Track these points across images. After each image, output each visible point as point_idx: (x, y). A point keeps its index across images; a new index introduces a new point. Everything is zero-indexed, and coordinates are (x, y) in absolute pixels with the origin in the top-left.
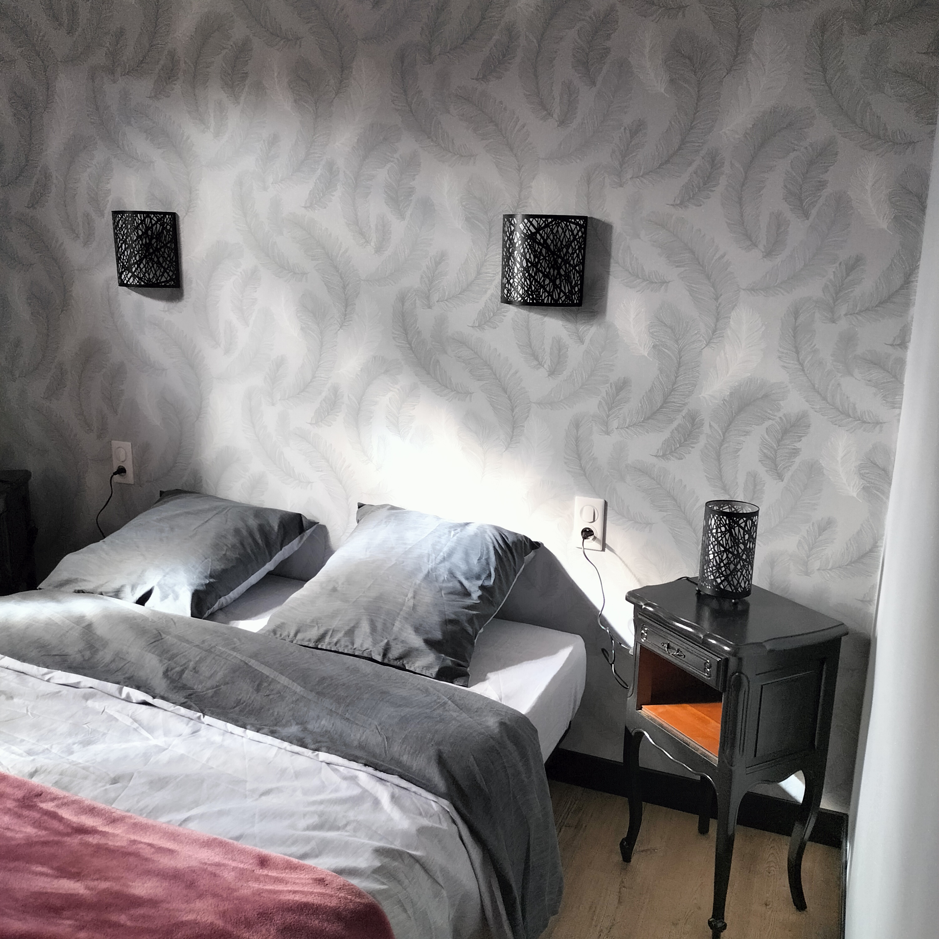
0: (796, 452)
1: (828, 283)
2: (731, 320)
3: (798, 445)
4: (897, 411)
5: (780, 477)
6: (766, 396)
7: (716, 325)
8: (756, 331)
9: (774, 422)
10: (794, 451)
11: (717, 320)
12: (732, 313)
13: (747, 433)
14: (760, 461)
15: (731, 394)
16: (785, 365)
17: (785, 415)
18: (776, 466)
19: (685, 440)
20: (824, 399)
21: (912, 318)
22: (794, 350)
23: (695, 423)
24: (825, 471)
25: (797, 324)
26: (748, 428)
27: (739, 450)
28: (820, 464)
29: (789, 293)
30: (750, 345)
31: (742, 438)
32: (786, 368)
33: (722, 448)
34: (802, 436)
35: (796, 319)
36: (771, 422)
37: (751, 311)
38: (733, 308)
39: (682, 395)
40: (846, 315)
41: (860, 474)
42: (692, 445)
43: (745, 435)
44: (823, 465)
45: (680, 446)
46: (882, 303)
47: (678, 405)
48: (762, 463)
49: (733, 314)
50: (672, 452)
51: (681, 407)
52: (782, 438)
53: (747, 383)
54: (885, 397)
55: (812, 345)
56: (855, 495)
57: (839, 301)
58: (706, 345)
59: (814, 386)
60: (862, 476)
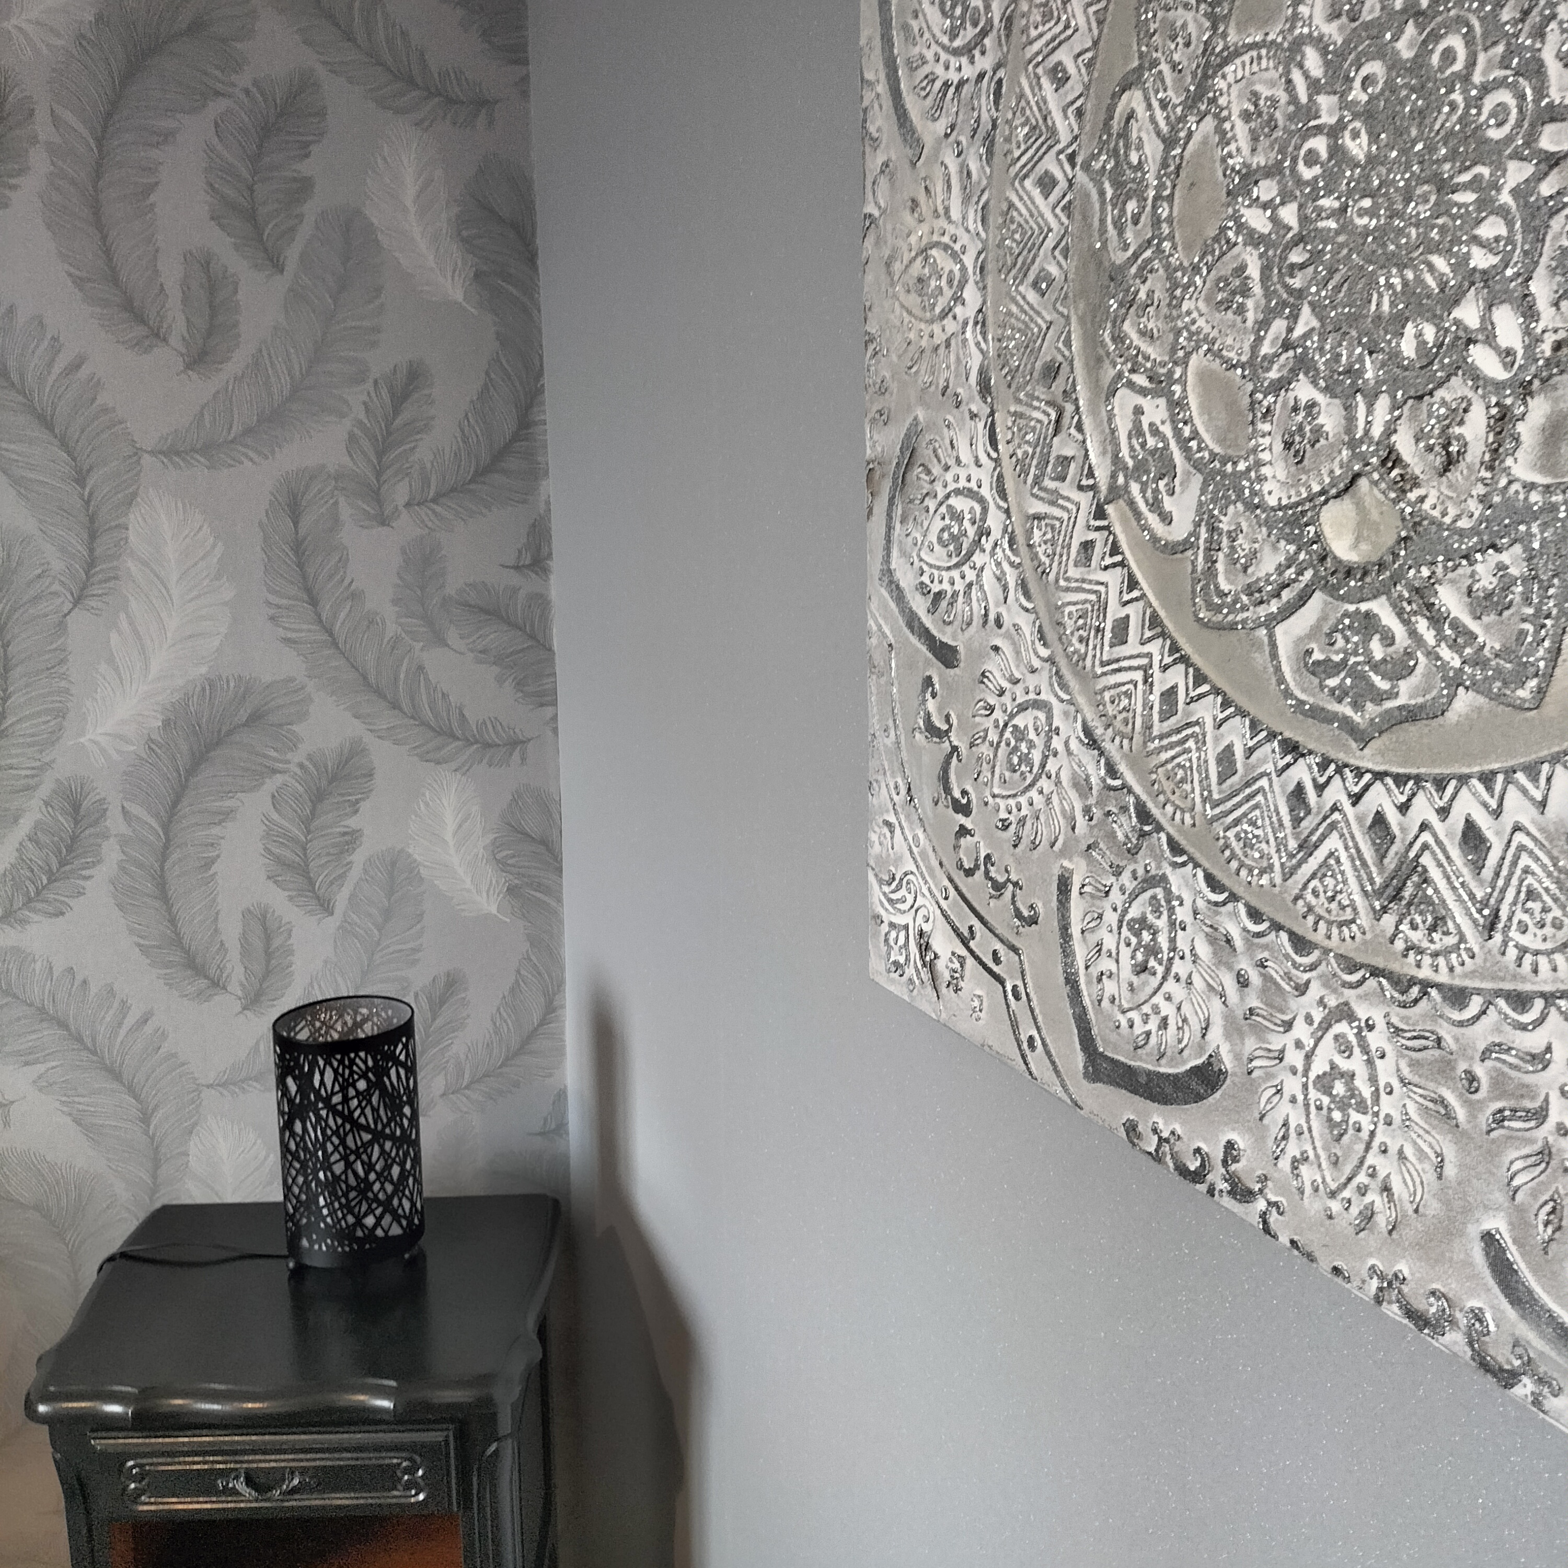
0: (352, 839)
1: (356, 430)
2: (130, 532)
3: (352, 823)
4: (548, 711)
5: (326, 907)
6: (256, 718)
7: (91, 550)
8: (202, 558)
9: (286, 778)
10: (347, 838)
11: (93, 536)
12: (132, 516)
13: (227, 815)
14: (269, 878)
15: (167, 723)
16: (289, 635)
17: (310, 758)
18: (312, 883)
19: (62, 864)
20: (395, 705)
21: (548, 503)
22: (305, 597)
23: (82, 812)
24: (423, 872)
25: (302, 532)
26: (228, 803)
27: (211, 862)
28: (409, 856)
29: (267, 458)
30: (195, 593)
31: (216, 830)
32: (295, 642)
33: (167, 865)
34: (357, 801)
35: (296, 524)
36: (279, 779)
37: (180, 505)
38: (130, 501)
39: (30, 745)
40: (408, 505)
41: (498, 861)
42: (83, 873)
43: (220, 823)
44: (416, 856)
45: (50, 881)
46: (481, 473)
47: (24, 773)
48: (276, 882)
49: (134, 519)
50: (30, 900)
51: (33, 776)
52: (313, 812)
53: (204, 689)
54: (520, 685)
55: (346, 582)
56: (493, 909)
57: (389, 472)
58: (75, 606)
59: (365, 678)
60: (502, 865)
